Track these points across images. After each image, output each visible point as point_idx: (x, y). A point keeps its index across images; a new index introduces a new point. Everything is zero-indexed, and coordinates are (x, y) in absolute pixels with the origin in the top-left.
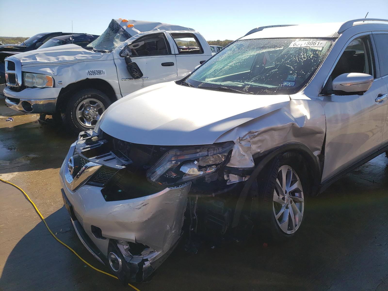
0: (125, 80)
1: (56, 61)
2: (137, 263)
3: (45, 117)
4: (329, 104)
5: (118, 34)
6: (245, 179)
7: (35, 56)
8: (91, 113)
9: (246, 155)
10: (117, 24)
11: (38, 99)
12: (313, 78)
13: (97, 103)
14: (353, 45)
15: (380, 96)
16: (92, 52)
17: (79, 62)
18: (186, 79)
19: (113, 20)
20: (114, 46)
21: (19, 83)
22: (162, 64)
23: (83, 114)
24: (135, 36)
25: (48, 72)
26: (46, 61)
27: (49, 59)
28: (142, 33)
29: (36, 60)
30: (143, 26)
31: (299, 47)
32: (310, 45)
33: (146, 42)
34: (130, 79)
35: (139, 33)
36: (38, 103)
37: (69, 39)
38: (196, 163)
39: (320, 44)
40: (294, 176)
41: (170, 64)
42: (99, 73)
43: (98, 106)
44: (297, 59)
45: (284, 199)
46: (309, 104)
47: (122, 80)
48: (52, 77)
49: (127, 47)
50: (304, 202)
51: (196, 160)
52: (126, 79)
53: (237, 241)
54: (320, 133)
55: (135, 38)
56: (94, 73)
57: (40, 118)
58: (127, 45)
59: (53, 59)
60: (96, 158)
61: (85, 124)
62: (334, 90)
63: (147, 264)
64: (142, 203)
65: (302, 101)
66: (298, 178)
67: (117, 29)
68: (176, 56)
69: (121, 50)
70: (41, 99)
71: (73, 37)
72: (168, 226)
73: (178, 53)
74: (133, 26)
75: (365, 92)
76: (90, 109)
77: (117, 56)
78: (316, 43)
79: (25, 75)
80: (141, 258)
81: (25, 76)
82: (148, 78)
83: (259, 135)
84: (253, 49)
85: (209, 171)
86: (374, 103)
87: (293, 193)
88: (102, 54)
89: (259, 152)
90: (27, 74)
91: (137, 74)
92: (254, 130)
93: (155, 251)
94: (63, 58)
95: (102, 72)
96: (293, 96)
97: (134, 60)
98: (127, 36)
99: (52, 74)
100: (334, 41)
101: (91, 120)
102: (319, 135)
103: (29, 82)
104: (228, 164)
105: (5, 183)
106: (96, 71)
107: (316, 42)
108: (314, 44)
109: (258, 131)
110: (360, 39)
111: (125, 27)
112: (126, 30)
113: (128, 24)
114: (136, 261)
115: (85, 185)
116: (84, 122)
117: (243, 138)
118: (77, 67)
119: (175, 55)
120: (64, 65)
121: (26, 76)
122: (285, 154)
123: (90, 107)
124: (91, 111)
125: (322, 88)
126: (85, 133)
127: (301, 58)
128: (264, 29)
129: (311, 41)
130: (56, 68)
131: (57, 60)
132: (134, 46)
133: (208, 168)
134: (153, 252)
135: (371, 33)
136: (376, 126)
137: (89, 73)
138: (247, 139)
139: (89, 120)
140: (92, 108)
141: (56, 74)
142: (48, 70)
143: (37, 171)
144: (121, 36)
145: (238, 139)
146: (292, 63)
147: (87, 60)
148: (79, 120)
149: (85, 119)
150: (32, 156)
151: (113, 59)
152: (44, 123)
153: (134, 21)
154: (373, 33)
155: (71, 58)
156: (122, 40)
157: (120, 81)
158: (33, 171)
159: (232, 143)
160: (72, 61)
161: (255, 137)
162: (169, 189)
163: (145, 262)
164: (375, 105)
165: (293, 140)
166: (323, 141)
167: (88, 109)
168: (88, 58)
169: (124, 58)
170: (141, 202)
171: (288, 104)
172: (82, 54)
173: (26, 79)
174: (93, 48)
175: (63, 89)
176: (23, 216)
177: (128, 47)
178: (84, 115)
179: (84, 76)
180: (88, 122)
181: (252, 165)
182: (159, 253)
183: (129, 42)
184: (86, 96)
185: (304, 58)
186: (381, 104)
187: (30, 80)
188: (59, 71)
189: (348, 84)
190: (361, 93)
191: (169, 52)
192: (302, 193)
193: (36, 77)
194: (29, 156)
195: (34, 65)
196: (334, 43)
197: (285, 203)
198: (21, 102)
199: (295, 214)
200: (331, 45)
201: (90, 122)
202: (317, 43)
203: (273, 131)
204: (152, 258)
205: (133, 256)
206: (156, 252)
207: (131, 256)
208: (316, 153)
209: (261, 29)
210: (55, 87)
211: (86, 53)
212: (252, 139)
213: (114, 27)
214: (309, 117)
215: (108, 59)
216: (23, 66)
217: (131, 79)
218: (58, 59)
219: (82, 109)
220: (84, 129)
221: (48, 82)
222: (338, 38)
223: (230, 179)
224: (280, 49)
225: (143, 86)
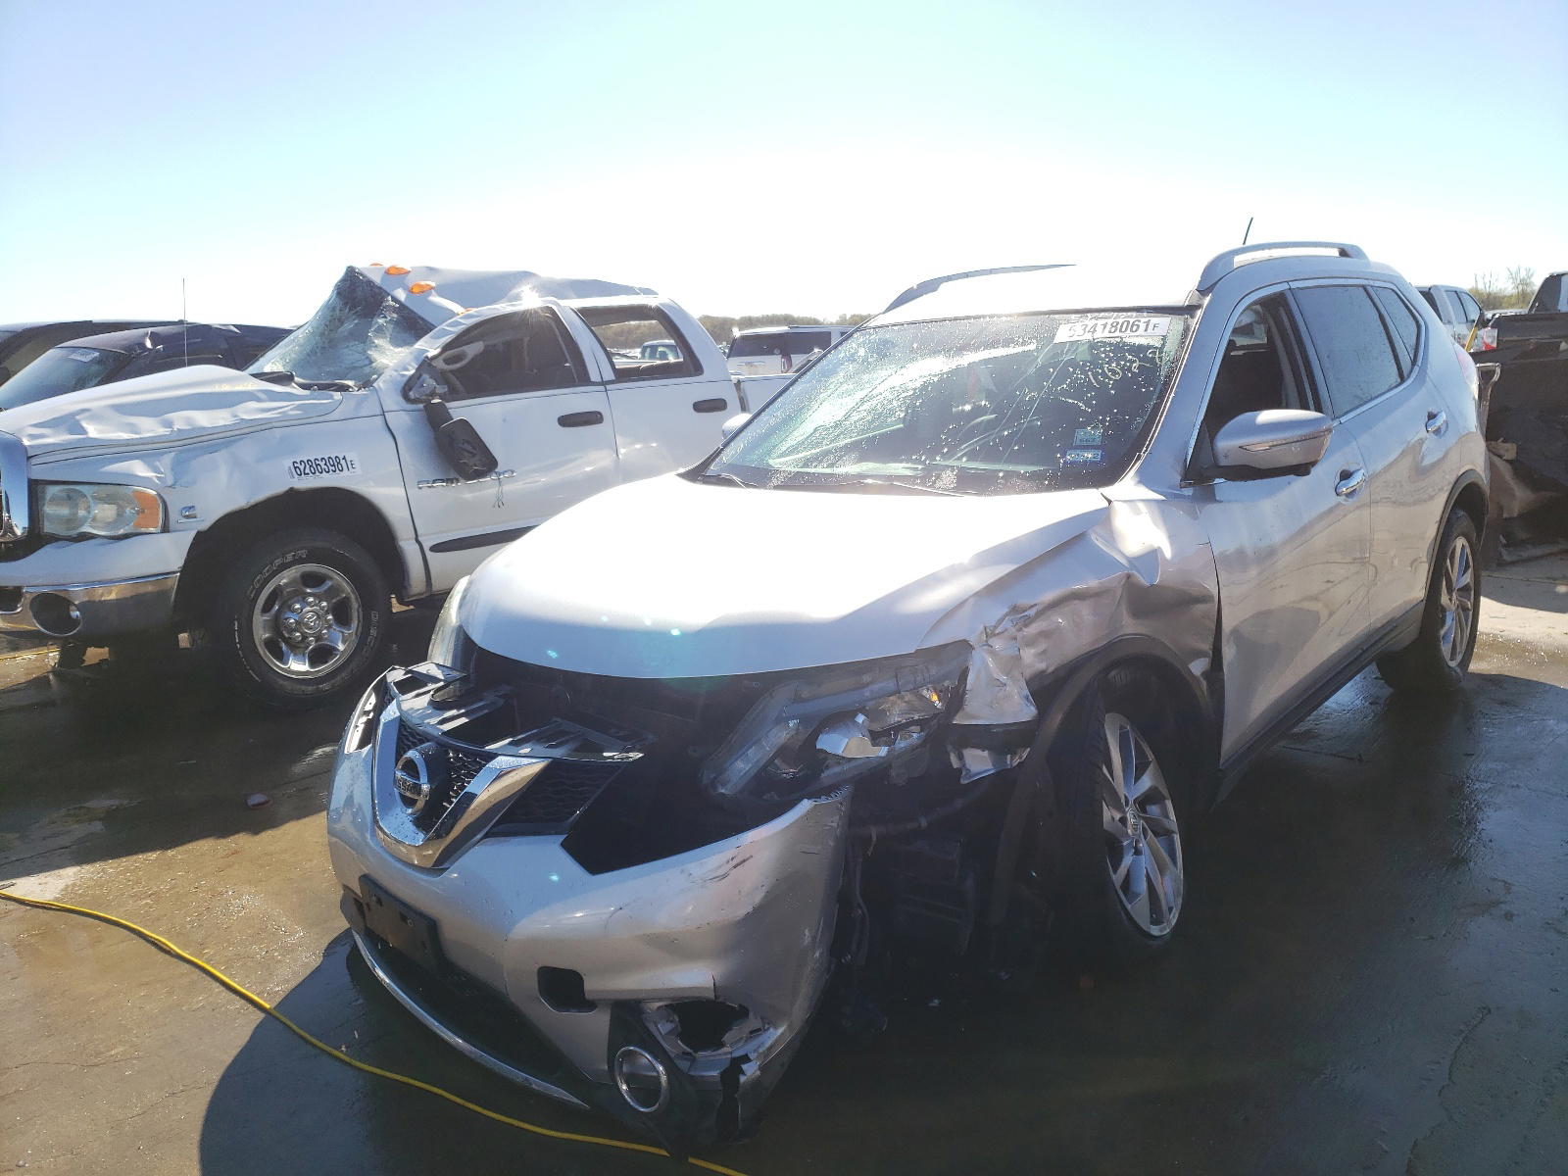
0: (429, 487)
1: (162, 431)
2: (715, 1073)
3: (84, 658)
4: (1212, 508)
5: (381, 321)
6: (1012, 761)
7: (78, 417)
8: (310, 618)
9: (1009, 682)
10: (370, 283)
11: (100, 582)
12: (1156, 431)
13: (331, 578)
14: (1243, 324)
15: (1346, 475)
16: (293, 389)
17: (252, 429)
18: (710, 464)
19: (351, 272)
20: (374, 364)
21: (13, 523)
22: (559, 419)
23: (277, 625)
24: (448, 326)
25: (140, 474)
26: (125, 436)
27: (133, 428)
28: (473, 311)
29: (84, 432)
30: (467, 288)
31: (1089, 341)
32: (1120, 331)
33: (489, 343)
34: (448, 480)
35: (461, 315)
36: (97, 599)
37: (142, 345)
38: (860, 721)
39: (1151, 327)
40: (1140, 752)
41: (592, 418)
42: (333, 468)
43: (334, 591)
44: (1091, 377)
45: (1123, 820)
46: (1163, 510)
47: (420, 488)
48: (159, 495)
49: (426, 365)
50: (1177, 831)
51: (863, 710)
52: (434, 482)
53: (1003, 974)
54: (1205, 598)
55: (448, 331)
56: (314, 466)
57: (62, 662)
58: (427, 357)
59: (150, 428)
60: (510, 743)
61: (286, 663)
62: (1222, 464)
63: (751, 1070)
64: (732, 859)
65: (1141, 505)
66: (1151, 757)
67: (372, 300)
68: (608, 387)
69: (405, 379)
70: (112, 581)
71: (154, 337)
72: (807, 932)
73: (614, 378)
74: (432, 288)
75: (1313, 464)
76: (306, 604)
77: (393, 401)
78: (1138, 326)
79: (43, 492)
80: (726, 1054)
81: (44, 499)
82: (513, 472)
83: (1039, 614)
84: (934, 352)
85: (901, 744)
86: (1334, 500)
87: (1143, 803)
88: (337, 396)
89: (1043, 672)
90: (52, 490)
91: (474, 463)
92: (1023, 602)
93: (767, 1026)
94: (188, 420)
95: (342, 462)
96: (1114, 491)
97: (460, 410)
98: (412, 325)
99: (155, 482)
100: (1192, 317)
101: (308, 647)
102: (1201, 607)
103: (59, 519)
104: (957, 717)
105: (45, 908)
106: (323, 459)
107: (1137, 323)
108: (1134, 329)
109: (1036, 605)
110: (1258, 307)
111: (401, 295)
112: (408, 304)
113: (411, 281)
114: (710, 1067)
115: (481, 839)
116: (281, 657)
117: (995, 627)
118: (246, 450)
119: (604, 383)
120: (193, 447)
121: (48, 497)
122: (1113, 673)
123: (304, 598)
124: (309, 615)
125: (1185, 461)
126: (405, 674)
127: (1104, 374)
128: (944, 287)
129: (1121, 321)
130: (168, 459)
131: (166, 427)
132: (447, 361)
133: (896, 735)
134: (759, 1030)
135: (1285, 286)
136: (1328, 581)
137: (298, 469)
138: (1006, 630)
139: (296, 648)
140: (311, 599)
141: (170, 483)
142: (139, 469)
143: (153, 856)
144: (391, 327)
145: (982, 633)
146: (1078, 391)
147: (286, 422)
148: (262, 650)
149: (284, 647)
150: (102, 803)
151: (379, 412)
152: (89, 678)
153: (431, 270)
154: (1294, 285)
155: (219, 418)
156: (397, 342)
157: (413, 492)
158: (135, 857)
159: (964, 646)
160: (226, 428)
161: (1028, 621)
162: (810, 801)
163: (744, 1067)
164: (1339, 504)
165: (1130, 626)
166: (1213, 626)
167: (297, 606)
168: (289, 415)
169: (421, 406)
170: (729, 855)
171: (1102, 518)
172: (259, 400)
173: (49, 509)
174: (292, 376)
175: (200, 537)
176: (184, 1008)
177: (430, 365)
178: (282, 629)
179: (277, 479)
180: (295, 655)
181: (1027, 712)
182: (780, 1030)
183: (430, 346)
184: (289, 557)
185: (1114, 372)
186: (1350, 500)
187: (65, 511)
188: (179, 467)
189: (1259, 444)
190: (1302, 470)
191: (579, 377)
192: (1169, 804)
193: (92, 496)
194: (87, 805)
195: (79, 454)
196: (1194, 323)
197: (1129, 836)
198: (29, 601)
199: (1162, 870)
200: (1186, 330)
201: (304, 655)
202: (1143, 326)
203: (1077, 602)
204: (761, 1050)
205: (694, 1054)
206: (771, 1030)
207: (688, 1054)
208: (1198, 667)
209: (929, 287)
210: (169, 532)
211: (273, 396)
212: (1020, 630)
213: (359, 293)
214: (1168, 553)
215: (360, 415)
216: (34, 461)
217: (452, 483)
218: (169, 424)
219: (272, 606)
220: (285, 683)
221: (143, 512)
222: (1199, 307)
223: (968, 766)
224: (1026, 348)
225: (501, 504)
